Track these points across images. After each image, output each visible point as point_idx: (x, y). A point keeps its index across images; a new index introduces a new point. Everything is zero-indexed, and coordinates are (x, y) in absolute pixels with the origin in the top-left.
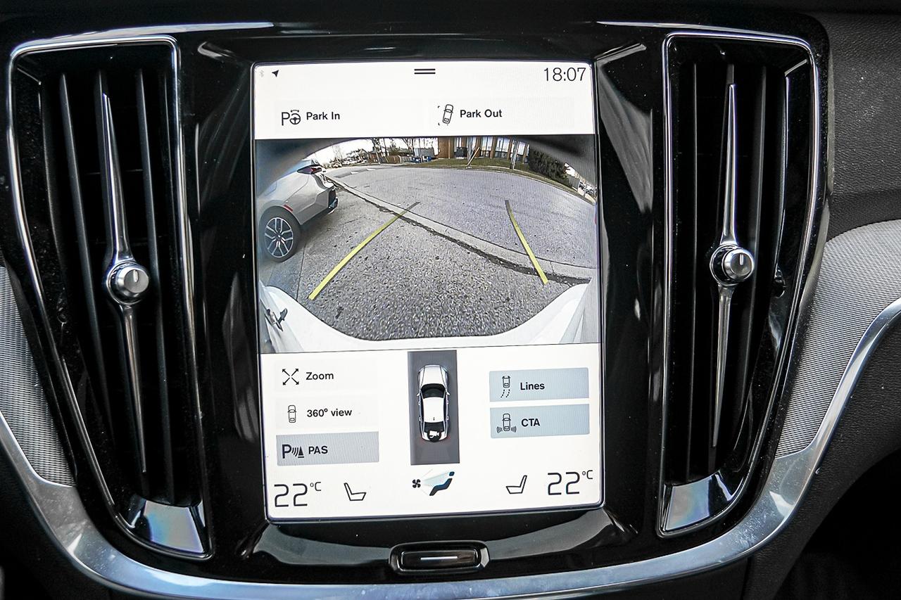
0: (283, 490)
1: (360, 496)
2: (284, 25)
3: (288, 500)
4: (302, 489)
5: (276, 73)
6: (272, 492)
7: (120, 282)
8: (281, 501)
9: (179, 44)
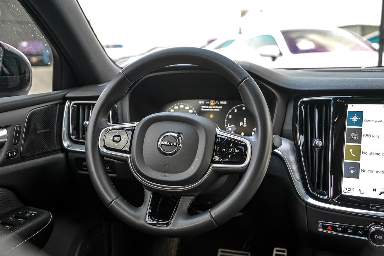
0: (346, 189)
1: (363, 193)
2: (355, 97)
3: (347, 191)
4: (350, 190)
5: (352, 106)
6: (343, 189)
7: (317, 144)
8: (345, 191)
9: (333, 100)
